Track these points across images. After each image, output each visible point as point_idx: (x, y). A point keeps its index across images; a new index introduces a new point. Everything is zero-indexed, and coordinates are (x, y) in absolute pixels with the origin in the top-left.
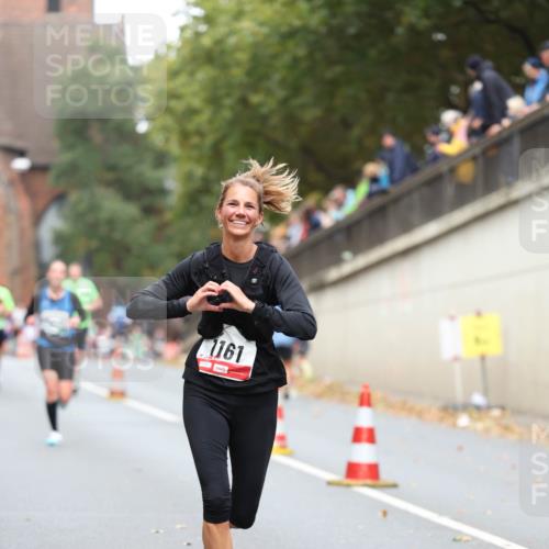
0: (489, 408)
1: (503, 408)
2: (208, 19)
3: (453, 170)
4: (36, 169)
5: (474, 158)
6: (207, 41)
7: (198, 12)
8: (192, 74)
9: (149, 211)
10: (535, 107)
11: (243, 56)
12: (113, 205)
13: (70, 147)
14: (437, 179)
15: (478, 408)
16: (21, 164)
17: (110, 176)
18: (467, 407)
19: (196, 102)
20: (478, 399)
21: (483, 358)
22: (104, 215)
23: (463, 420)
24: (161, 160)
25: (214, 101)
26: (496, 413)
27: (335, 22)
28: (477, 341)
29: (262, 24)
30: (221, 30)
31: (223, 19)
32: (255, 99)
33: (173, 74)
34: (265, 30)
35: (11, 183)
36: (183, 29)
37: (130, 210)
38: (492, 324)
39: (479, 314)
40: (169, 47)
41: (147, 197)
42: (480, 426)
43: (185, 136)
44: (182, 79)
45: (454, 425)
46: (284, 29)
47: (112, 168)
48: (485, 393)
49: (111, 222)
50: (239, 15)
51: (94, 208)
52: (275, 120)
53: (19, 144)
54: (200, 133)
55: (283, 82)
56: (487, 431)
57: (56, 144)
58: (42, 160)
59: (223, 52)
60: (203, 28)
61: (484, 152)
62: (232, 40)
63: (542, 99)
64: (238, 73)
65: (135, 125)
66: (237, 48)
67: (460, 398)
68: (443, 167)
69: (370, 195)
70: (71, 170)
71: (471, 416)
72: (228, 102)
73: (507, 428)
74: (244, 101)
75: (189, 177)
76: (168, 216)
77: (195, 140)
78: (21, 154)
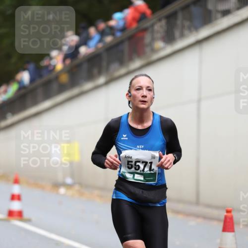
1: (80, 184)
23: (62, 190)
68: (52, 76)
69: (20, 89)
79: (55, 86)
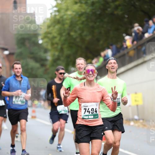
0: (139, 120)
1: (143, 120)
2: (58, 11)
3: (128, 53)
4: (11, 54)
5: (134, 49)
6: (58, 17)
7: (55, 9)
8: (54, 26)
9: (43, 65)
10: (151, 34)
11: (68, 22)
12: (33, 64)
13: (20, 48)
14: (124, 55)
15: (136, 120)
16: (6, 53)
17: (32, 56)
18: (133, 120)
19: (55, 35)
20: (136, 117)
21: (137, 106)
22: (30, 67)
23: (132, 123)
24: (46, 51)
25: (60, 34)
26: (141, 121)
27: (94, 11)
28: (136, 101)
29: (74, 12)
30: (62, 14)
31: (62, 11)
32: (72, 34)
33: (49, 27)
34: (74, 13)
35: (4, 58)
36: (51, 14)
37: (37, 65)
38: (140, 96)
39: (136, 93)
40: (47, 19)
41: (42, 61)
42: (137, 125)
43: (52, 44)
44: (51, 28)
45: (129, 125)
46: (80, 13)
47: (32, 53)
48: (138, 115)
49: (32, 69)
50: (67, 10)
51: (27, 65)
52: (78, 40)
53: (6, 47)
54: (57, 44)
55: (80, 29)
56: (139, 126)
57: (16, 47)
58: (12, 51)
59: (63, 20)
60: (57, 13)
61: (137, 48)
62: (65, 17)
63: (153, 32)
64: (67, 26)
65: (38, 41)
66: (66, 19)
67: (131, 117)
68: (125, 52)
70: (20, 54)
71: (134, 122)
72: (64, 34)
73: (144, 125)
74: (69, 34)
75: (54, 55)
76: (48, 66)
77: (56, 46)
78: (6, 50)
79: (127, 58)
